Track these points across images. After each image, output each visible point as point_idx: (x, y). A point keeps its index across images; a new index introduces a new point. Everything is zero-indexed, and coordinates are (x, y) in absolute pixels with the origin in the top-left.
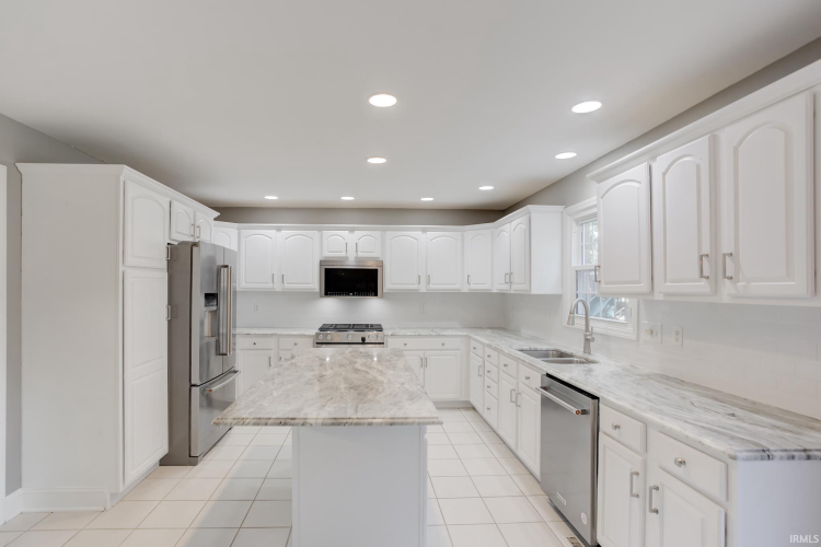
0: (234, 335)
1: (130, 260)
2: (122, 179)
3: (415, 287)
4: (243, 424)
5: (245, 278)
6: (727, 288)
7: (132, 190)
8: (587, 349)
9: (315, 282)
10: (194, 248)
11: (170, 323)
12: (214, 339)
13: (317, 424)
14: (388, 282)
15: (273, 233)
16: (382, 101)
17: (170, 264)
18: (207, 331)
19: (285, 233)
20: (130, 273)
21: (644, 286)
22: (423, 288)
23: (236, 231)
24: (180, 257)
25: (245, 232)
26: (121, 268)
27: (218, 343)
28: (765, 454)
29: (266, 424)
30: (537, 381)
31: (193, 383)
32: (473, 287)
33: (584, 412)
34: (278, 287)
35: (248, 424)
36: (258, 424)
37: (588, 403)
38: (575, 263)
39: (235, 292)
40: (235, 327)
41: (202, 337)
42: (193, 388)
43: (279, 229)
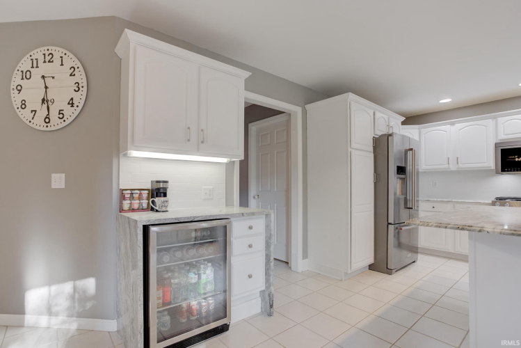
0: (418, 201)
1: (354, 145)
2: (349, 101)
4: (427, 225)
5: (424, 162)
7: (354, 106)
9: (490, 160)
10: (389, 138)
11: (375, 184)
12: (403, 197)
13: (494, 232)
15: (447, 127)
17: (375, 148)
18: (398, 192)
19: (458, 126)
20: (354, 152)
23: (417, 131)
24: (381, 144)
25: (424, 131)
26: (349, 149)
27: (406, 201)
29: (446, 227)
31: (389, 222)
34: (453, 167)
35: (431, 226)
36: (440, 227)
39: (418, 173)
40: (418, 197)
41: (395, 194)
42: (390, 226)
43: (453, 124)
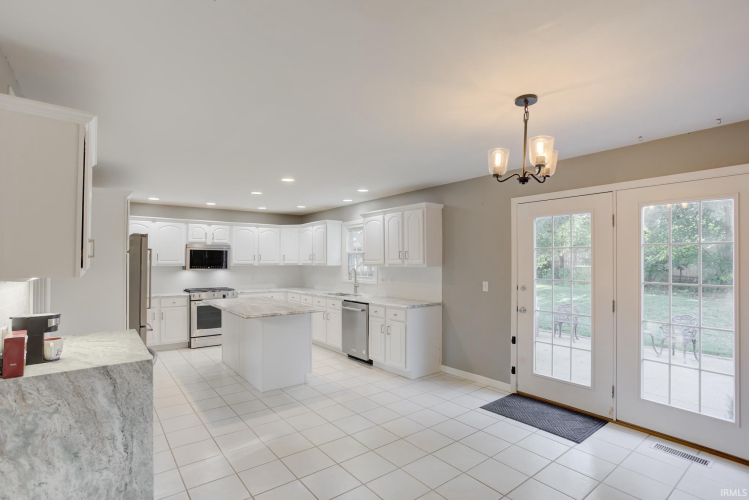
3: (252, 262)
6: (406, 262)
8: (356, 291)
9: (183, 258)
10: (144, 239)
14: (234, 259)
16: (288, 180)
19: (159, 224)
21: (381, 262)
22: (256, 264)
28: (414, 307)
30: (339, 304)
32: (287, 262)
33: (363, 310)
34: (154, 263)
37: (364, 306)
38: (348, 250)
42: (142, 329)
43: (154, 221)
